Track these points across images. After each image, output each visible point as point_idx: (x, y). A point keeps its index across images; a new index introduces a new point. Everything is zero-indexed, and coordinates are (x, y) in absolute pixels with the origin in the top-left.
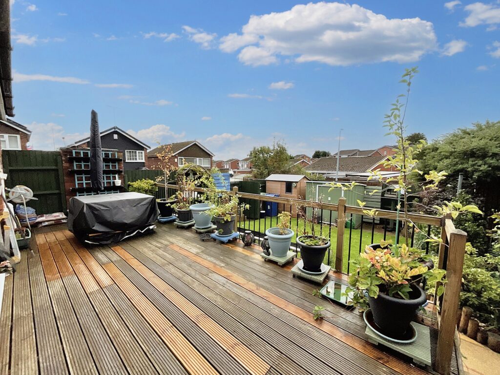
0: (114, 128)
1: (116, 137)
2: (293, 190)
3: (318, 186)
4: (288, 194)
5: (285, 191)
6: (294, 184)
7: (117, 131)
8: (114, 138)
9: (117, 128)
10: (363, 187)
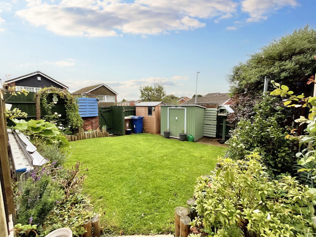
0: (37, 72)
1: (39, 78)
2: (153, 113)
3: (168, 108)
4: (150, 116)
5: (147, 114)
6: (153, 108)
7: (39, 74)
8: (38, 80)
9: (39, 72)
10: (204, 109)
